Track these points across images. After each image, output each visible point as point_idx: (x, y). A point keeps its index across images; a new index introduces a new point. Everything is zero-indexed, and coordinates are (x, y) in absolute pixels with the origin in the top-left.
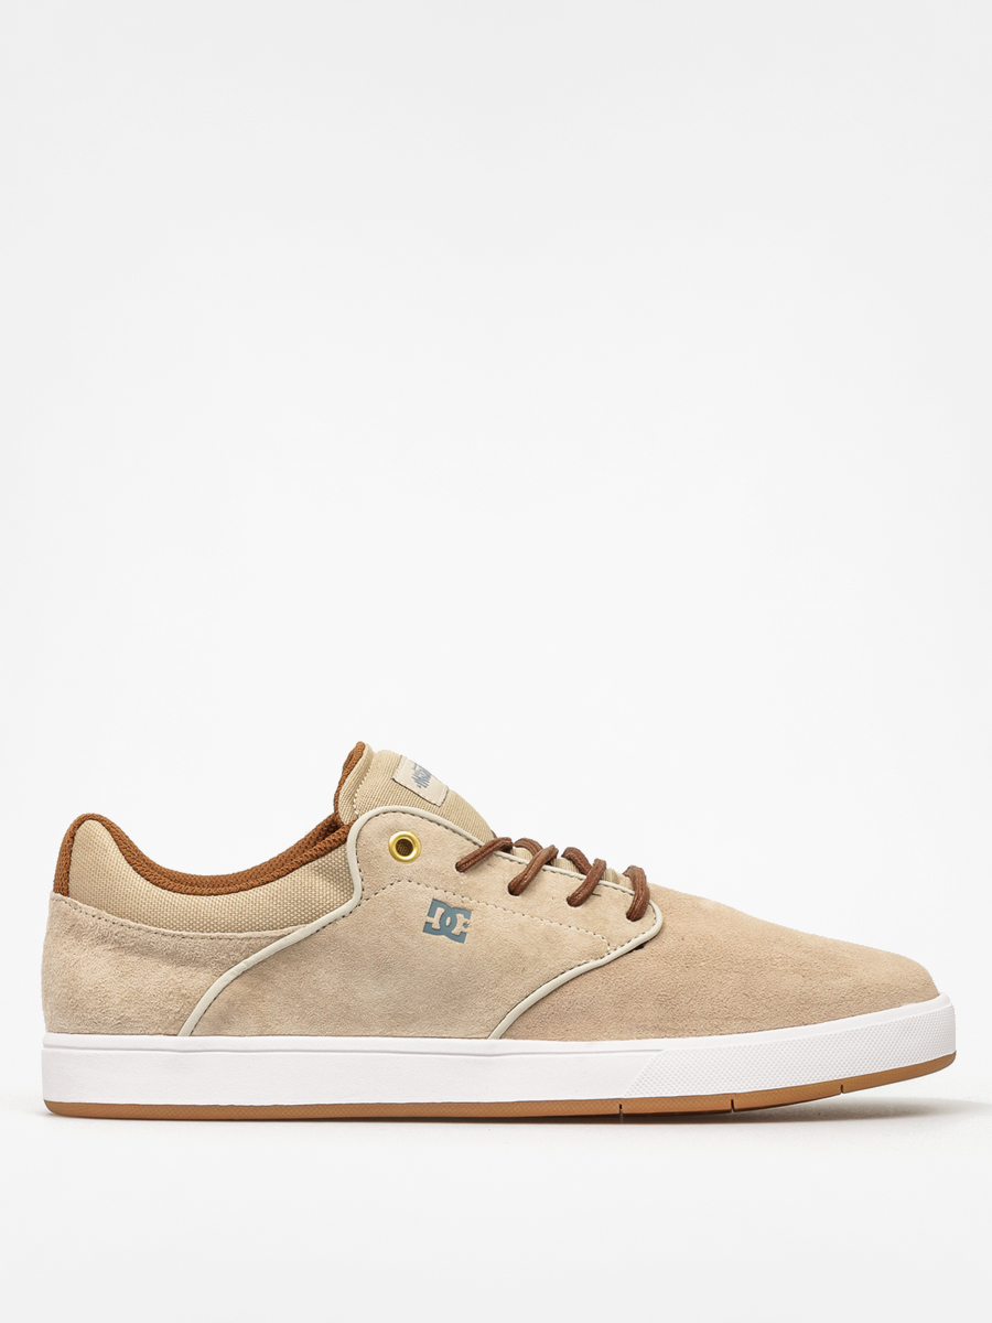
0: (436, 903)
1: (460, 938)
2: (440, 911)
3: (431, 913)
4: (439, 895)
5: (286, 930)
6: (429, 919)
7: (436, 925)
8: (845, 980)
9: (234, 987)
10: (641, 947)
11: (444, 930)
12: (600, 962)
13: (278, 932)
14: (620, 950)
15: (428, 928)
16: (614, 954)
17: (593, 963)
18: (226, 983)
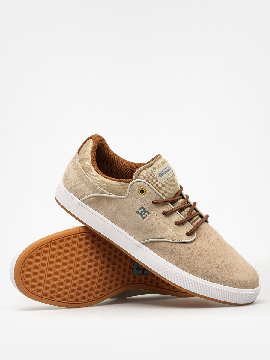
0: (142, 208)
1: (144, 218)
2: (142, 210)
3: (140, 209)
4: (144, 206)
5: (110, 193)
6: (139, 210)
7: (140, 212)
8: (228, 276)
9: (94, 198)
10: (184, 243)
11: (141, 214)
12: (172, 241)
13: (108, 193)
14: (178, 241)
15: (138, 212)
16: (176, 241)
17: (170, 240)
18: (93, 196)
